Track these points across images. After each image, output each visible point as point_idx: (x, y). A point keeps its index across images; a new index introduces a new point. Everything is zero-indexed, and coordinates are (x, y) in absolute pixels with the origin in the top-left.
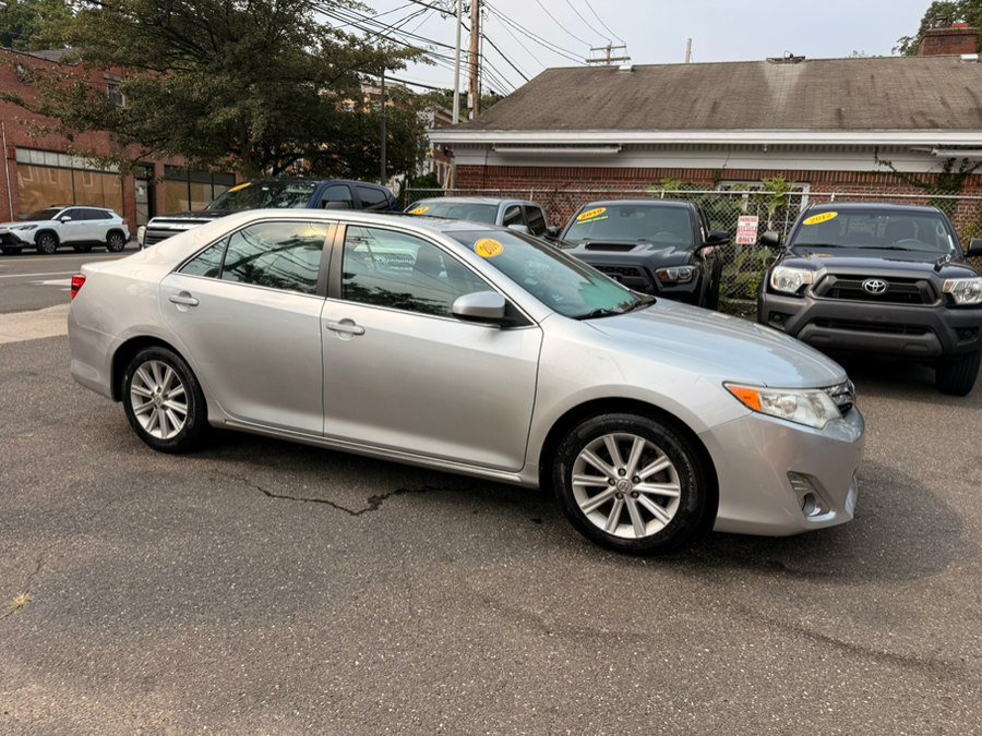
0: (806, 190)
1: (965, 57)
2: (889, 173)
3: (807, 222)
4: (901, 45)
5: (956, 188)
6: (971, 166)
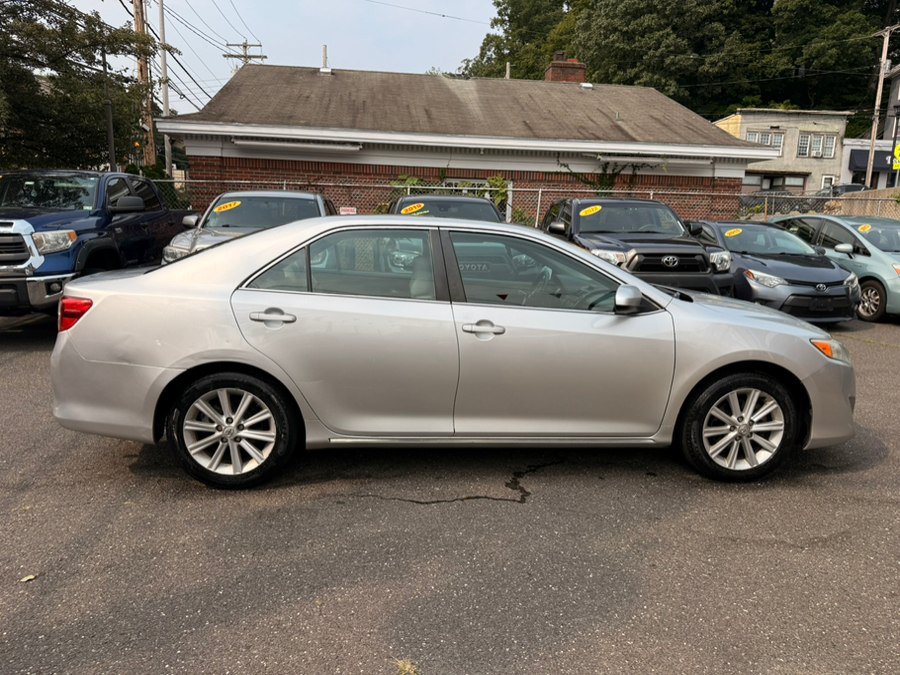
0: (510, 187)
1: (585, 85)
2: (567, 173)
3: (582, 213)
4: (464, 65)
5: (611, 185)
6: (619, 168)
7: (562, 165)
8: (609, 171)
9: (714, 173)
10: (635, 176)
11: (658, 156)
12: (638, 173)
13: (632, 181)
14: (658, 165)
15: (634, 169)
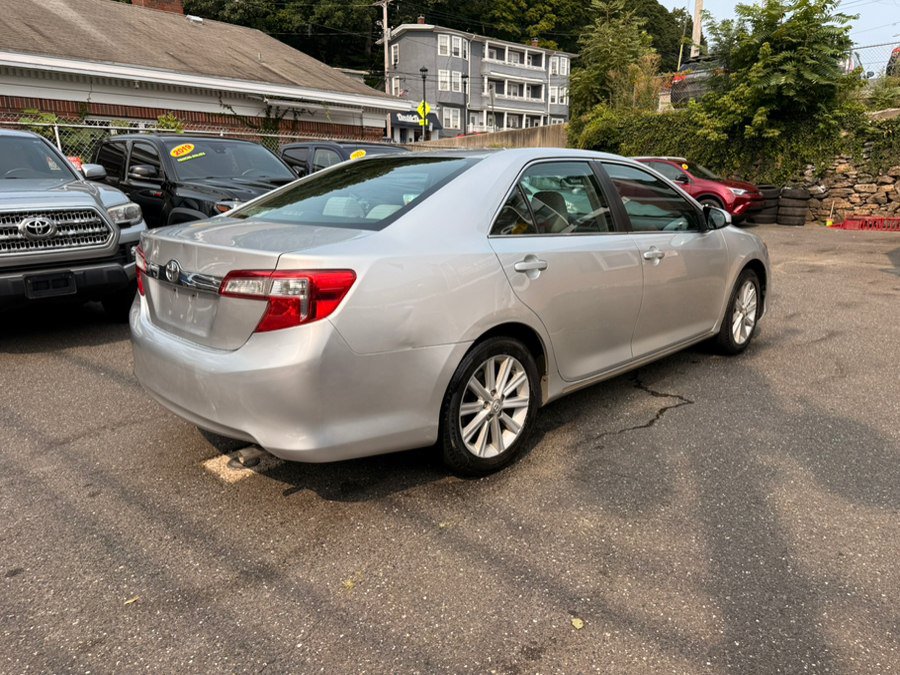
1: (192, 18)
2: (230, 116)
5: (276, 130)
6: (281, 112)
7: (225, 106)
8: (273, 116)
9: (362, 122)
10: (296, 122)
11: (319, 103)
12: (300, 119)
13: (294, 126)
14: (316, 111)
15: (295, 115)
